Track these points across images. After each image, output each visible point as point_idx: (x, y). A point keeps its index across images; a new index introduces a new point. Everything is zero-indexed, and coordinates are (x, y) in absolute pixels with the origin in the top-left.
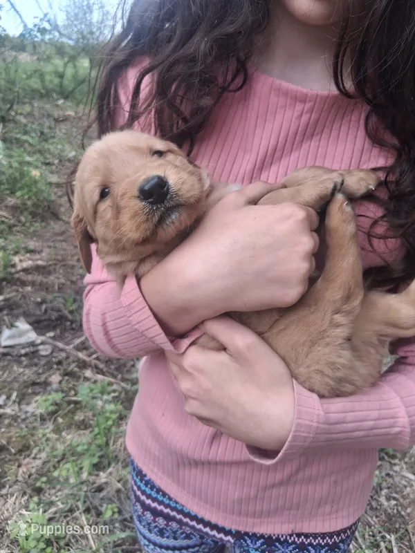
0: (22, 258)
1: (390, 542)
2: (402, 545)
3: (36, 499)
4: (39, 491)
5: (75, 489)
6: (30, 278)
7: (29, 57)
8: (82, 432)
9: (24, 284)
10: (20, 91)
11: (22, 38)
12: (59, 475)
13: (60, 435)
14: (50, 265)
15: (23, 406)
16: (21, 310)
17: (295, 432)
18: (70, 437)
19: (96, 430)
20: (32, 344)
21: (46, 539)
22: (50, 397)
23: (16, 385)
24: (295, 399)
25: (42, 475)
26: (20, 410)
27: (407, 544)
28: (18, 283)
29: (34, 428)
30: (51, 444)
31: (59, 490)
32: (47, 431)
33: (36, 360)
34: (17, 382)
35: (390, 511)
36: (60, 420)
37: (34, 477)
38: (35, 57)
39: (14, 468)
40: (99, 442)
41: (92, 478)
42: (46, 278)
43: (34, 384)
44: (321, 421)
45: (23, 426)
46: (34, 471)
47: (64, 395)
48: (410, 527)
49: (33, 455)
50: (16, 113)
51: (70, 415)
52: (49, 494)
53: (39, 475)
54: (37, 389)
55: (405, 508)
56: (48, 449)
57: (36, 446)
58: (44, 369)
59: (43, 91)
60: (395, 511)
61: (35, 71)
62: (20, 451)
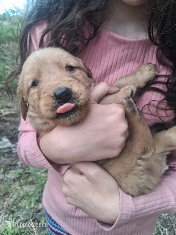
0: (5, 110)
1: (165, 231)
2: (170, 233)
3: (11, 216)
4: (13, 212)
5: (28, 211)
6: (8, 119)
7: (8, 23)
8: (31, 186)
9: (5, 121)
10: (4, 38)
11: (4, 15)
12: (22, 205)
13: (22, 187)
14: (17, 113)
15: (6, 175)
16: (5, 133)
17: (120, 217)
18: (27, 188)
19: (37, 185)
20: (10, 148)
21: (16, 233)
22: (17, 171)
23: (3, 166)
24: (120, 199)
25: (14, 205)
26: (4, 177)
27: (173, 232)
28: (4, 121)
29: (11, 185)
30: (18, 192)
31: (22, 212)
32: (16, 186)
33: (11, 155)
34: (3, 164)
35: (165, 218)
36: (22, 181)
37: (10, 206)
38: (10, 23)
39: (2, 202)
40: (39, 190)
41: (36, 207)
42: (15, 118)
43: (10, 165)
44: (133, 211)
45: (6, 184)
46: (10, 203)
47: (23, 170)
48: (174, 225)
49: (10, 197)
50: (2, 48)
51: (26, 179)
52: (17, 213)
53: (13, 205)
54: (12, 167)
55: (171, 217)
56: (16, 194)
57: (12, 192)
58: (15, 159)
59: (13, 38)
60: (167, 218)
61: (10, 29)
62: (5, 195)
